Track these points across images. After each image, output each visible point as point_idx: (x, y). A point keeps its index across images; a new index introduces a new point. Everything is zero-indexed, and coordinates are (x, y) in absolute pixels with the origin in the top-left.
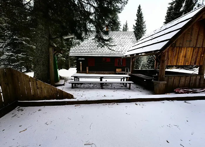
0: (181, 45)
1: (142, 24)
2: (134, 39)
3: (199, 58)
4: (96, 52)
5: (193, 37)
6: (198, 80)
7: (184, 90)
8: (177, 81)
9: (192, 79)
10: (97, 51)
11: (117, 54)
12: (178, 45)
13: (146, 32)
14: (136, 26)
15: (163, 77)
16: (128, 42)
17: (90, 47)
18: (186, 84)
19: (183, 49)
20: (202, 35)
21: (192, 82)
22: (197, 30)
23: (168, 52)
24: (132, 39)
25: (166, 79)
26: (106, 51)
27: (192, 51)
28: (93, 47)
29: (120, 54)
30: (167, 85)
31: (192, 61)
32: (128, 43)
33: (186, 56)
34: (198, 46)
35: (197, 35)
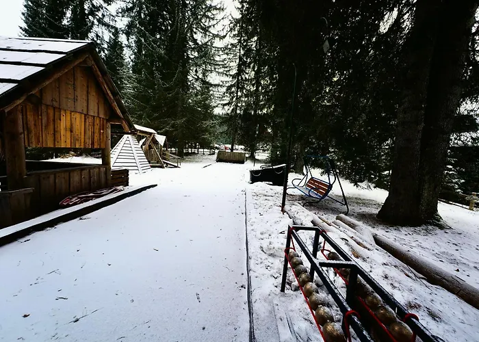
0: (56, 104)
3: (96, 134)
5: (78, 93)
6: (103, 175)
7: (79, 198)
8: (64, 182)
9: (93, 173)
18: (83, 185)
19: (63, 113)
20: (94, 94)
21: (94, 179)
22: (85, 84)
23: (24, 113)
25: (32, 180)
27: (83, 120)
31: (87, 140)
33: (74, 130)
34: (91, 113)
35: (85, 93)
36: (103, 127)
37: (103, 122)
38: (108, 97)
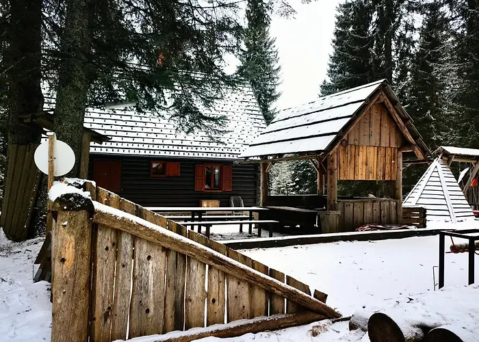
0: (357, 143)
1: (265, 46)
2: (250, 104)
3: (388, 166)
4: (130, 140)
5: (373, 129)
6: (393, 209)
7: (370, 227)
8: (359, 211)
9: (384, 207)
10: (130, 134)
11: (203, 150)
12: (351, 142)
13: (279, 73)
14: (246, 50)
15: (335, 204)
16: (235, 110)
17: (102, 121)
18: (375, 217)
19: (361, 149)
20: (386, 125)
21: (384, 212)
22: (379, 118)
23: (338, 153)
24: (247, 104)
25: (340, 206)
26: (164, 137)
27: (376, 153)
28: (113, 122)
29: (212, 150)
30: (342, 218)
31: (379, 173)
32: (234, 116)
33: (368, 163)
34: (383, 145)
35: (378, 126)
36: (394, 157)
37: (394, 151)
38: (399, 125)
